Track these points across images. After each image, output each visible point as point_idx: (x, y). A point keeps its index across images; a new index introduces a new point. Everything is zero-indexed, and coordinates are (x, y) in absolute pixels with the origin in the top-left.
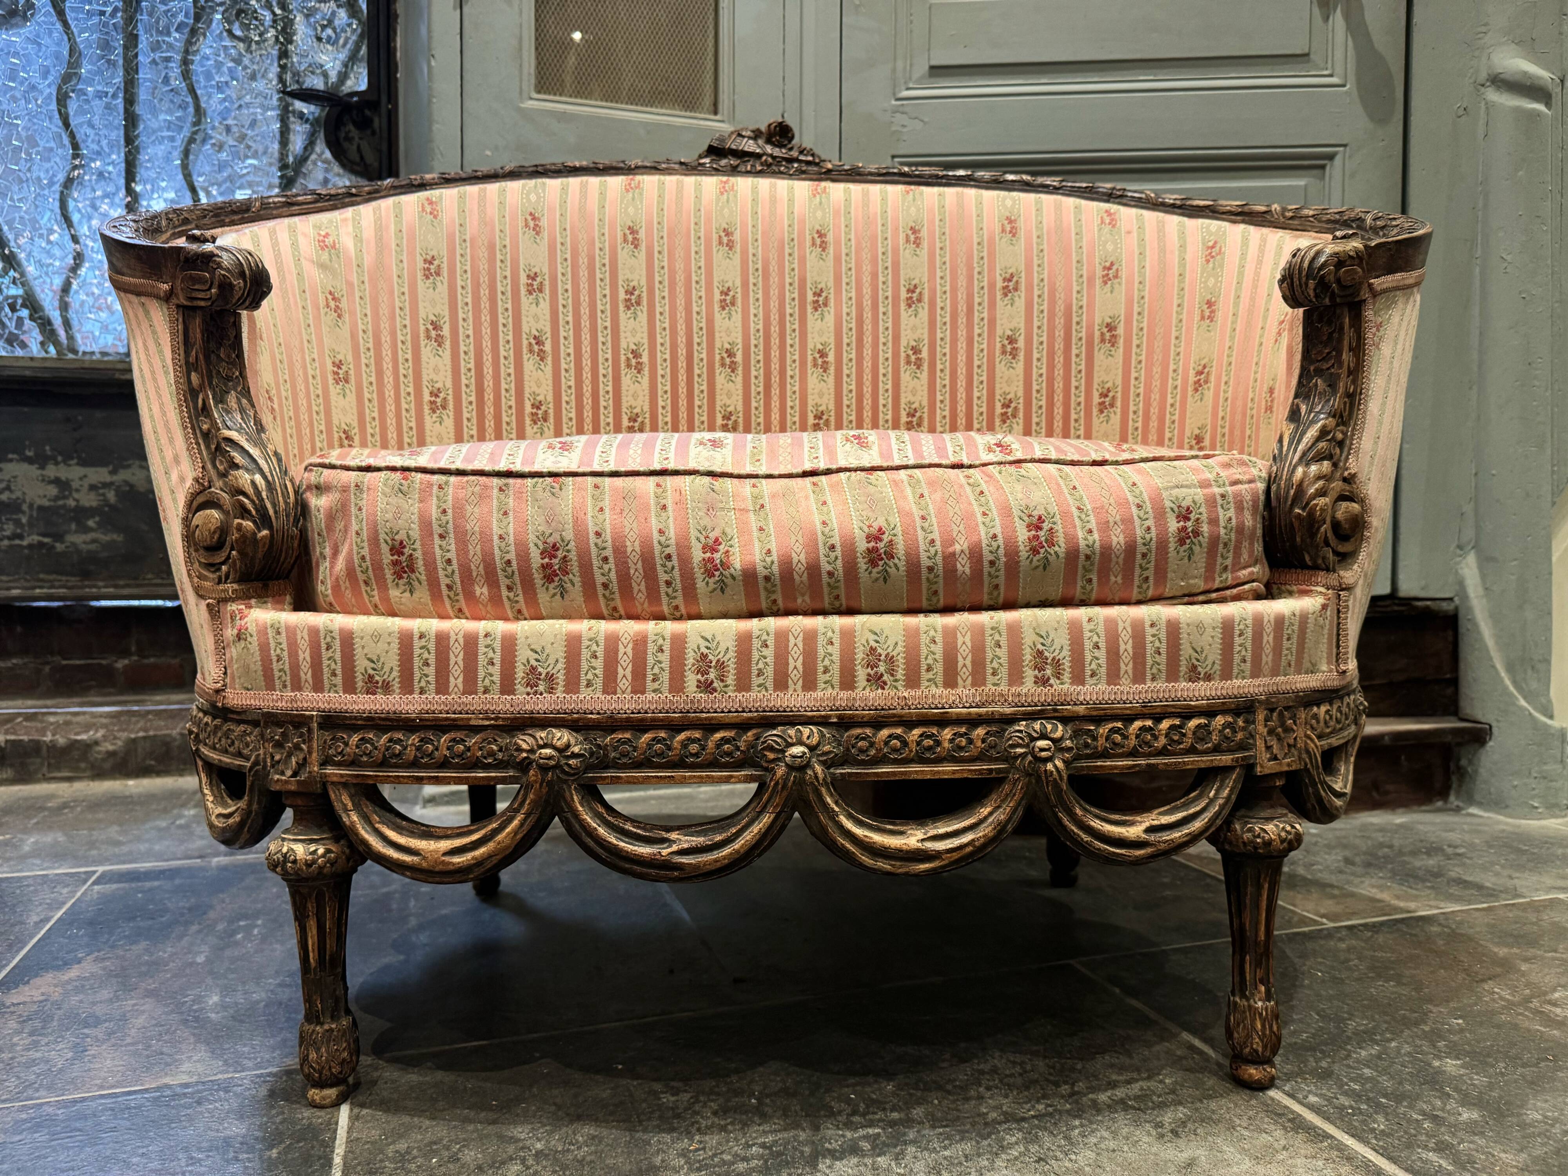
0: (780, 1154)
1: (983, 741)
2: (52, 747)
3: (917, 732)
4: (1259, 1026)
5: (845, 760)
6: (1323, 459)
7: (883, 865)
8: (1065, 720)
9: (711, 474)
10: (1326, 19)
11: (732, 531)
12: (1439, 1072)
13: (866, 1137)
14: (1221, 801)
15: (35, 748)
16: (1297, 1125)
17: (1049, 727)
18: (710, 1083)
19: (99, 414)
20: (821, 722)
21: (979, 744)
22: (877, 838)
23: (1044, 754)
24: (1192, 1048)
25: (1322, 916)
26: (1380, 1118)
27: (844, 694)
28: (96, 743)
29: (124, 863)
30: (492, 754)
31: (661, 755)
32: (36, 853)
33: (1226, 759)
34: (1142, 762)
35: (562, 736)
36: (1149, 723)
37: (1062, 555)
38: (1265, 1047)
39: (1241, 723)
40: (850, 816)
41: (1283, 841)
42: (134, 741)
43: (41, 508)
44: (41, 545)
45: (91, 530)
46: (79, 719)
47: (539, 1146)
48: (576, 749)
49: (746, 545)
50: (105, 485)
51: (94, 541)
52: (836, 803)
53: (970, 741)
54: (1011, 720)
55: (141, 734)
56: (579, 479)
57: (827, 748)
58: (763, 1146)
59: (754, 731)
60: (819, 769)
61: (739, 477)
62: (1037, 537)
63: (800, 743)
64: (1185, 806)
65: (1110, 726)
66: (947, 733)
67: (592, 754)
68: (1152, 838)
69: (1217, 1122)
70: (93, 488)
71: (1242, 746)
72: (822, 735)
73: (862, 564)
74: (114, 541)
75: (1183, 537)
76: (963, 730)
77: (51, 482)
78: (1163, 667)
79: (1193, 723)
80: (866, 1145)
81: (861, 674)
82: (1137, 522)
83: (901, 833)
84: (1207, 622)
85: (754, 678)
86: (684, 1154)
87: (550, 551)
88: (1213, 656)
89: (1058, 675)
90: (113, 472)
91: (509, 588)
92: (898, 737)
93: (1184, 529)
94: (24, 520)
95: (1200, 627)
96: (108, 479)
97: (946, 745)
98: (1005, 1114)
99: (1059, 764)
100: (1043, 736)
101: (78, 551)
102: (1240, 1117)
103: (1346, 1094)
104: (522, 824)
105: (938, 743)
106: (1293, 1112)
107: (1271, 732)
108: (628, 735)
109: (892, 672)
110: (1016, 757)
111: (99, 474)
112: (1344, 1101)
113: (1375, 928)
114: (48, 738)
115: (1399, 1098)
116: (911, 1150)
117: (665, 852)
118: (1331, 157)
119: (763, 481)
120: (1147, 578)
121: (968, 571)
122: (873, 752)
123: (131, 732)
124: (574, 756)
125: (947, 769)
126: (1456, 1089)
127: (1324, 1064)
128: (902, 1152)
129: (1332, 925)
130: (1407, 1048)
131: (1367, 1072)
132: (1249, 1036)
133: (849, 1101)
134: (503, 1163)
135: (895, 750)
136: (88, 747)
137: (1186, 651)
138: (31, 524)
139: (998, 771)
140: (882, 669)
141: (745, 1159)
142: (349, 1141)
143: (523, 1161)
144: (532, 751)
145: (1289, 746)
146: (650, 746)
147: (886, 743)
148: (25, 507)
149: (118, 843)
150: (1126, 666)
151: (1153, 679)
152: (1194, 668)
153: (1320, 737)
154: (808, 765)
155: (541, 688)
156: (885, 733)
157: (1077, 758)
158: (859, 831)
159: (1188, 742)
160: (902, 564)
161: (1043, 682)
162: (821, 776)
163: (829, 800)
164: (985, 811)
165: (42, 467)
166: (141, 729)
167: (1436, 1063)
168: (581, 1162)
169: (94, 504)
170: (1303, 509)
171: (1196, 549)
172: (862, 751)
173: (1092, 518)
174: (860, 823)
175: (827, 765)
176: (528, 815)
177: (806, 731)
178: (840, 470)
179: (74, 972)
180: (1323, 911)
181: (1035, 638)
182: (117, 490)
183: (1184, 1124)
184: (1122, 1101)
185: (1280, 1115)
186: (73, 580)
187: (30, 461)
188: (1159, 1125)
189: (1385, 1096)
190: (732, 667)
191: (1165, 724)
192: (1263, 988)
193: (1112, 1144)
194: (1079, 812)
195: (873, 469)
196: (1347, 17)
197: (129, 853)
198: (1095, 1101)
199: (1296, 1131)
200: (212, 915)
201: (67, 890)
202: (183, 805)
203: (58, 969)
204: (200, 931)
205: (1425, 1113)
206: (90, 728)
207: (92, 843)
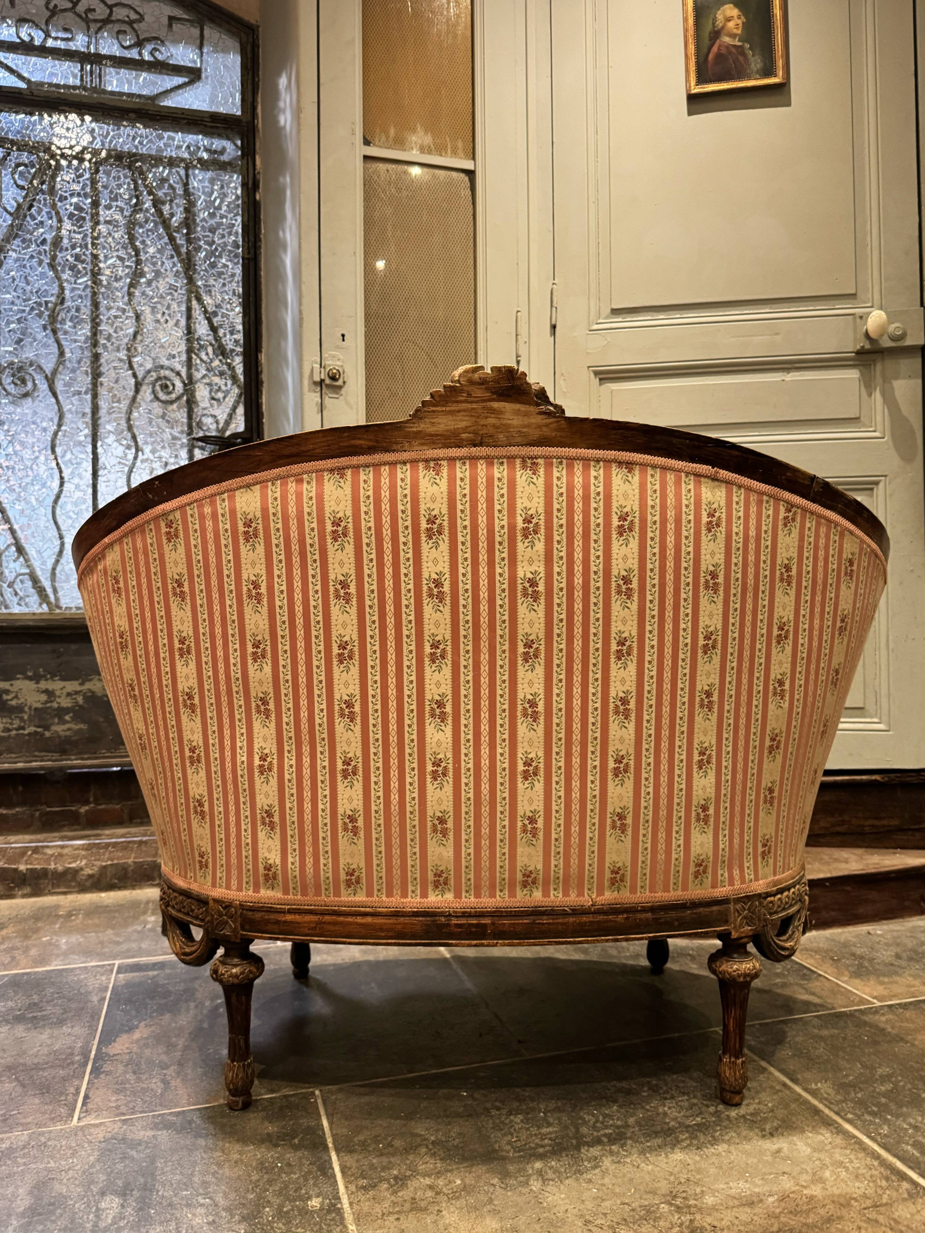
0: (560, 1144)
2: (55, 872)
10: (870, 395)
13: (605, 1135)
15: (44, 873)
16: (840, 1131)
18: (515, 1104)
19: (73, 647)
25: (874, 998)
26: (886, 1127)
28: (82, 869)
29: (129, 957)
32: (71, 950)
42: (105, 867)
43: (36, 709)
44: (36, 733)
45: (67, 722)
46: (66, 851)
47: (433, 1138)
50: (77, 693)
51: (69, 729)
55: (109, 863)
58: (550, 1139)
69: (796, 1128)
70: (69, 694)
74: (81, 729)
77: (43, 692)
80: (605, 1140)
86: (509, 1143)
90: (82, 684)
94: (26, 717)
96: (79, 688)
98: (679, 1123)
101: (59, 736)
102: (808, 1125)
111: (72, 686)
112: (867, 1117)
113: (905, 1006)
114: (52, 866)
115: (898, 1115)
116: (629, 1142)
118: (877, 483)
123: (103, 861)
127: (859, 1095)
128: (625, 1143)
129: (879, 1004)
130: (909, 1086)
131: (883, 1100)
133: (593, 1115)
134: (417, 1147)
136: (76, 872)
138: (30, 720)
141: (542, 1146)
142: (333, 1135)
143: (427, 1147)
148: (26, 709)
149: (118, 943)
165: (38, 683)
166: (109, 859)
168: (457, 1146)
169: (70, 705)
179: (137, 1035)
180: (875, 994)
182: (84, 696)
183: (777, 1129)
184: (743, 1116)
185: (830, 1125)
186: (56, 756)
187: (30, 679)
188: (763, 1130)
189: (891, 1115)
193: (737, 1140)
196: (883, 394)
197: (128, 950)
198: (728, 1116)
199: (838, 1133)
200: (198, 995)
201: (104, 978)
202: (145, 913)
203: (127, 1032)
204: (196, 1007)
205: (910, 1124)
206: (75, 858)
207: (102, 943)
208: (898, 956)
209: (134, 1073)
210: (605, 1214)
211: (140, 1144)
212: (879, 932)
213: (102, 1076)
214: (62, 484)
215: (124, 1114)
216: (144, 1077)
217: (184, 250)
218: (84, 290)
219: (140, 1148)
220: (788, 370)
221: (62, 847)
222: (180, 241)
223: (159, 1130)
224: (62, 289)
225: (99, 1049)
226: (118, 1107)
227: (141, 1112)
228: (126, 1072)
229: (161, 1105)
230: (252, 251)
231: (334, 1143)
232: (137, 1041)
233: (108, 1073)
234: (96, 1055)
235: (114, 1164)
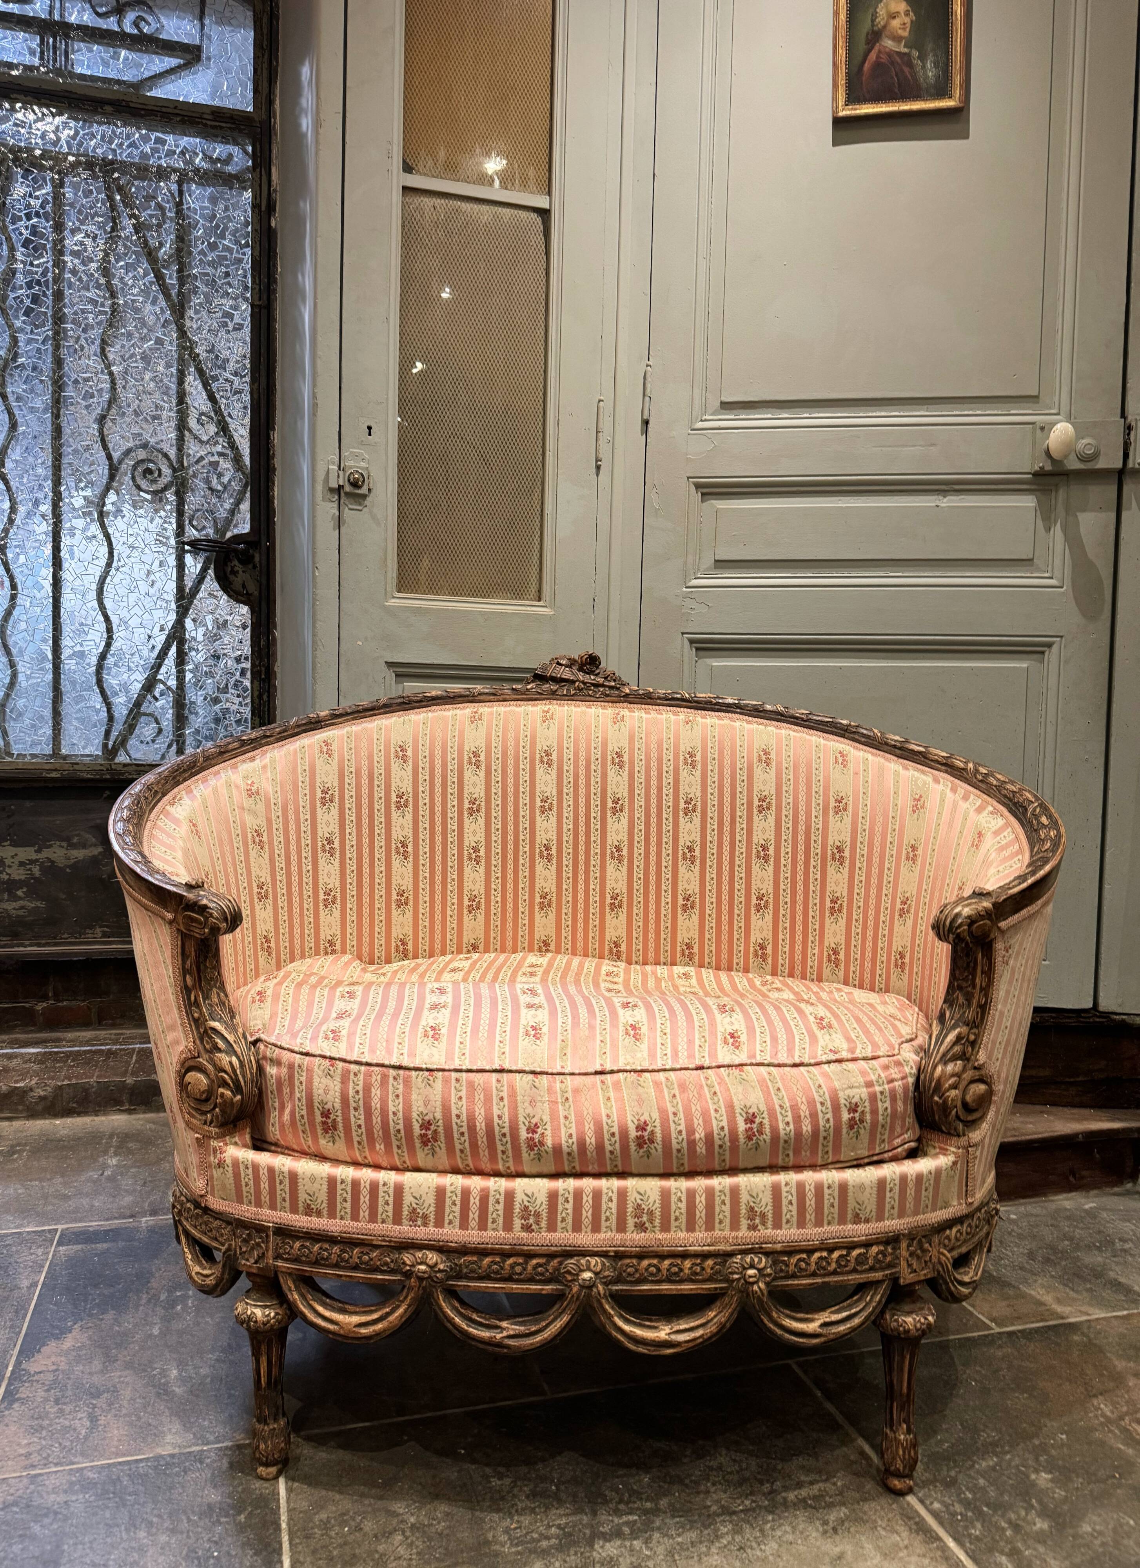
0: (570, 1534)
1: (712, 1269)
3: (667, 1262)
4: (901, 1452)
5: (618, 1280)
6: (957, 1059)
7: (641, 1349)
8: (767, 1254)
9: (533, 1073)
10: (1048, 530)
11: (546, 1118)
12: (1033, 1484)
13: (627, 1523)
14: (874, 1304)
16: (921, 1528)
17: (756, 1260)
18: (523, 1470)
19: (28, 804)
20: (604, 1255)
21: (709, 1271)
22: (639, 1332)
23: (751, 1280)
24: (862, 1453)
25: (991, 1320)
26: (978, 1525)
27: (619, 1236)
28: (31, 1090)
29: (76, 1220)
30: (386, 1264)
31: (497, 1273)
33: (878, 1275)
34: (819, 1280)
35: (432, 1257)
36: (825, 1254)
37: (768, 1141)
38: (905, 1467)
39: (890, 1250)
40: (621, 1317)
41: (917, 1330)
42: (60, 1087)
45: (20, 898)
46: (14, 1063)
47: (412, 1519)
48: (441, 1267)
49: (556, 1130)
50: (32, 862)
51: (22, 908)
52: (612, 1308)
53: (703, 1269)
54: (731, 1254)
55: (66, 1082)
56: (446, 1073)
57: (607, 1273)
58: (559, 1527)
59: (559, 1259)
60: (600, 1287)
61: (552, 1074)
62: (751, 1129)
63: (589, 1269)
64: (850, 1307)
65: (798, 1257)
66: (687, 1264)
67: (451, 1269)
68: (824, 1331)
69: (865, 1522)
70: (22, 864)
71: (890, 1266)
72: (603, 1264)
73: (633, 1146)
74: (38, 907)
75: (852, 1124)
76: (699, 1261)
78: (836, 1216)
79: (855, 1253)
80: (626, 1530)
81: (631, 1222)
82: (820, 1115)
83: (655, 1328)
84: (867, 1183)
85: (559, 1224)
86: (507, 1531)
87: (426, 1125)
88: (871, 1205)
89: (764, 1223)
90: (38, 851)
91: (399, 1147)
92: (655, 1266)
93: (853, 1118)
95: (861, 1187)
96: (34, 856)
97: (687, 1271)
98: (722, 1507)
99: (762, 1285)
100: (752, 1266)
101: (9, 916)
102: (882, 1518)
103: (960, 1501)
104: (406, 1311)
105: (681, 1270)
106: (919, 1515)
107: (911, 1255)
108: (475, 1258)
109: (651, 1221)
110: (733, 1281)
111: (27, 853)
112: (958, 1508)
115: (996, 1507)
116: (656, 1535)
117: (499, 1336)
118: (1050, 645)
119: (568, 1077)
120: (827, 1152)
121: (704, 1151)
122: (637, 1275)
123: (58, 1079)
124: (440, 1271)
125: (687, 1287)
126: (1038, 1502)
127: (952, 1473)
128: (651, 1537)
129: (998, 1330)
130: (1017, 1461)
131: (982, 1481)
132: (894, 1458)
133: (617, 1491)
134: (390, 1533)
135: (652, 1274)
136: (24, 1093)
137: (851, 1204)
139: (721, 1288)
140: (645, 1219)
141: (548, 1538)
142: (289, 1510)
143: (403, 1532)
144: (413, 1266)
145: (926, 1262)
146: (489, 1266)
147: (647, 1270)
149: (66, 1198)
150: (810, 1215)
151: (829, 1223)
152: (857, 1215)
153: (949, 1251)
154: (594, 1285)
155: (419, 1223)
156: (645, 1263)
157: (774, 1279)
158: (627, 1328)
159: (852, 1265)
160: (659, 1148)
161: (753, 1228)
162: (602, 1292)
163: (607, 1307)
164: (712, 1314)
166: (66, 1078)
167: (1033, 1476)
168: (440, 1534)
169: (23, 877)
170: (940, 1098)
171: (862, 1131)
172: (629, 1274)
173: (789, 1114)
174: (627, 1321)
175: (606, 1284)
176: (409, 1306)
177: (593, 1261)
178: (619, 1071)
179: (68, 1343)
180: (993, 1314)
181: (749, 1197)
182: (41, 866)
183: (843, 1522)
184: (804, 1500)
185: (910, 1518)
186: (5, 940)
188: (826, 1523)
189: (987, 1505)
190: (544, 1215)
191: (836, 1255)
192: (905, 1426)
193: (790, 1537)
194: (775, 1315)
195: (643, 1071)
196: (1065, 530)
197: (76, 1210)
198: (785, 1499)
199: (917, 1533)
200: (154, 1284)
201: (40, 1252)
202: (105, 1152)
203: (58, 1338)
204: (149, 1301)
205: (1010, 1522)
206: (24, 1075)
207: (45, 1197)
208: (1031, 1255)
209: (57, 1402)
211: (46, 1515)
212: (1013, 1217)
213: (16, 1406)
214: (13, 598)
215: (33, 1466)
216: (67, 1409)
217: (174, 292)
218: (43, 343)
219: (46, 1521)
220: (944, 493)
221: (10, 1057)
222: (172, 280)
223: (75, 1493)
224: (15, 341)
225: (18, 1363)
226: (28, 1455)
227: (56, 1465)
228: (46, 1400)
229: (82, 1454)
230: (265, 297)
231: (288, 1524)
232: (67, 1353)
233: (23, 1401)
234: (13, 1372)
235: (10, 1545)
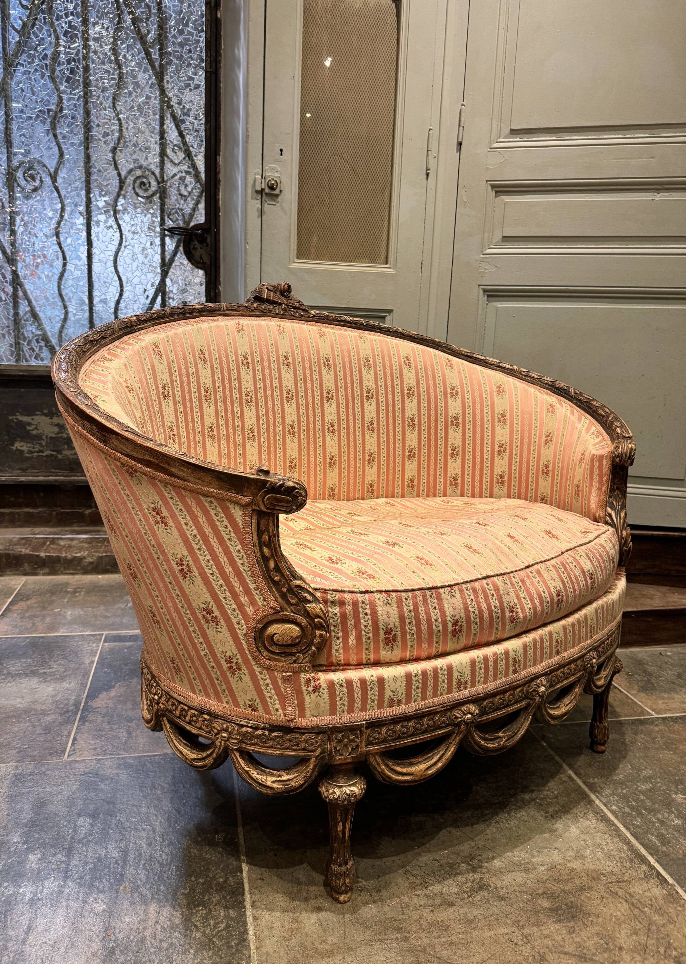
2: (65, 559)
12: (674, 800)
13: (431, 805)
15: (58, 560)
16: (604, 818)
24: (570, 777)
25: (653, 710)
26: (639, 820)
28: (85, 558)
29: (113, 630)
32: (74, 621)
42: (101, 557)
43: (51, 438)
44: (51, 455)
46: (74, 543)
55: (104, 554)
69: (572, 813)
77: (56, 425)
80: (430, 808)
94: (44, 444)
101: (68, 459)
102: (581, 812)
103: (629, 807)
106: (603, 812)
112: (627, 810)
113: (675, 720)
114: (64, 555)
115: (650, 811)
116: (447, 812)
123: (99, 552)
126: (677, 810)
127: (625, 791)
129: (656, 716)
130: (665, 787)
131: (642, 797)
136: (81, 559)
138: (47, 446)
148: (44, 437)
149: (107, 617)
165: (51, 418)
166: (104, 552)
167: (674, 796)
179: (113, 693)
180: (654, 707)
183: (557, 813)
184: (535, 800)
185: (597, 813)
186: (66, 473)
187: (46, 415)
188: (547, 812)
189: (646, 809)
193: (526, 819)
197: (113, 624)
198: (523, 798)
199: (602, 821)
201: (94, 645)
203: (106, 690)
205: (658, 819)
206: (80, 549)
207: (95, 616)
208: (679, 676)
209: (109, 723)
210: (420, 867)
211: (107, 779)
212: (669, 654)
213: (87, 724)
215: (98, 755)
216: (115, 727)
217: (157, 64)
218: (78, 100)
220: (658, 190)
221: (72, 539)
222: (155, 55)
223: (121, 769)
224: (61, 99)
225: (86, 702)
226: (95, 749)
227: (110, 755)
228: (103, 722)
229: (124, 750)
230: (214, 65)
232: (113, 698)
233: (91, 722)
234: (84, 707)
